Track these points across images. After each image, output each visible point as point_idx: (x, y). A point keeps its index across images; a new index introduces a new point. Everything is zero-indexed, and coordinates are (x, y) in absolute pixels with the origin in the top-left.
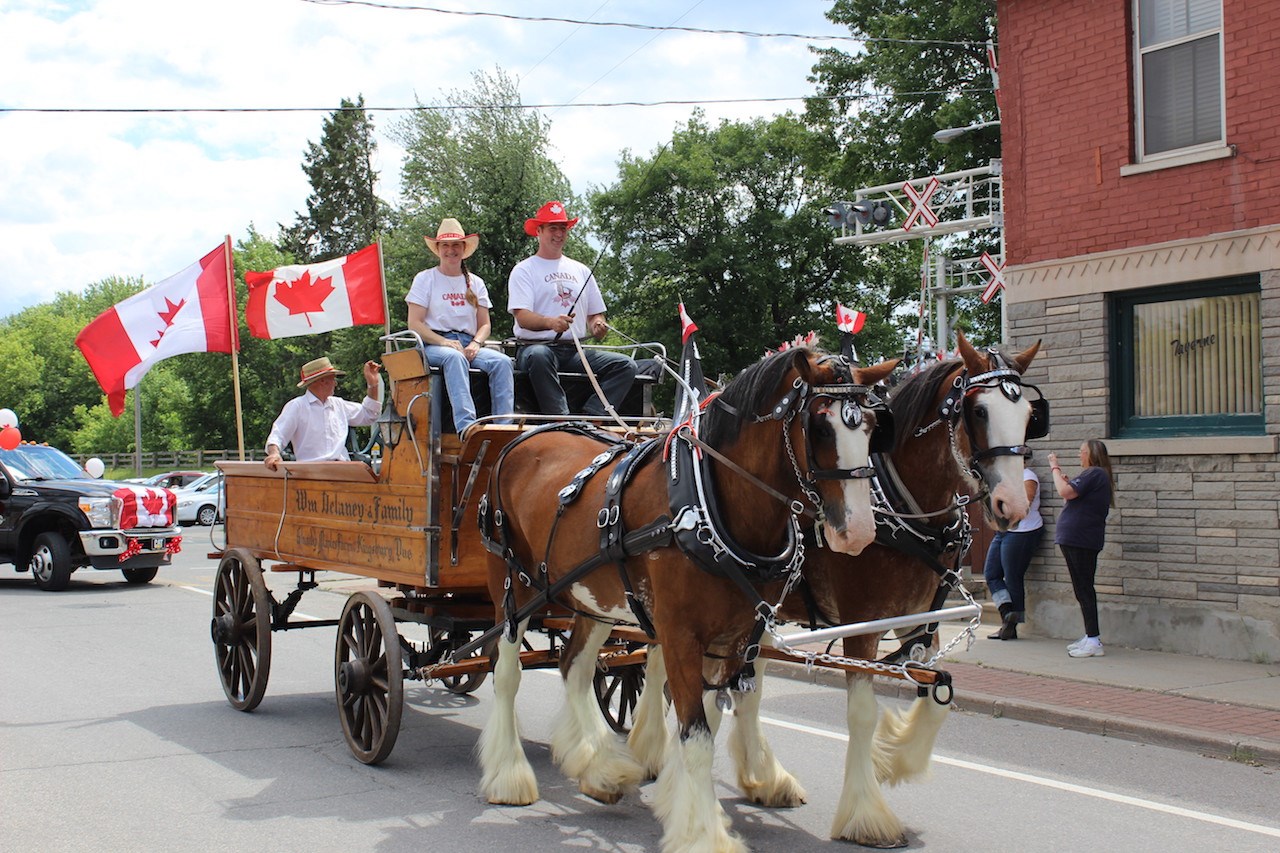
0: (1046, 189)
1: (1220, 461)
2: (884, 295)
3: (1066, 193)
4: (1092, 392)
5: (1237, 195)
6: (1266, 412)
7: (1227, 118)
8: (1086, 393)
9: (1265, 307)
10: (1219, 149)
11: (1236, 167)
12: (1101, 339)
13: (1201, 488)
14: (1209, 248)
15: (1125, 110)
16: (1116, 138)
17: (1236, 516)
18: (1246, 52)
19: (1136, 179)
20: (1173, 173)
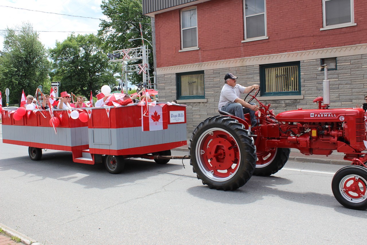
0: (164, 54)
1: (197, 104)
2: (111, 72)
3: (168, 55)
4: (173, 91)
5: (200, 56)
6: (205, 95)
7: (198, 43)
8: (172, 91)
9: (205, 76)
10: (197, 48)
11: (200, 51)
12: (175, 82)
13: (194, 108)
14: (195, 66)
15: (180, 40)
16: (178, 45)
17: (200, 113)
18: (202, 31)
19: (182, 53)
20: (188, 52)
